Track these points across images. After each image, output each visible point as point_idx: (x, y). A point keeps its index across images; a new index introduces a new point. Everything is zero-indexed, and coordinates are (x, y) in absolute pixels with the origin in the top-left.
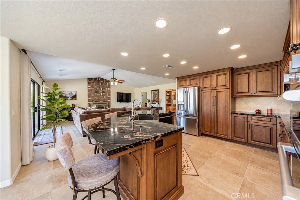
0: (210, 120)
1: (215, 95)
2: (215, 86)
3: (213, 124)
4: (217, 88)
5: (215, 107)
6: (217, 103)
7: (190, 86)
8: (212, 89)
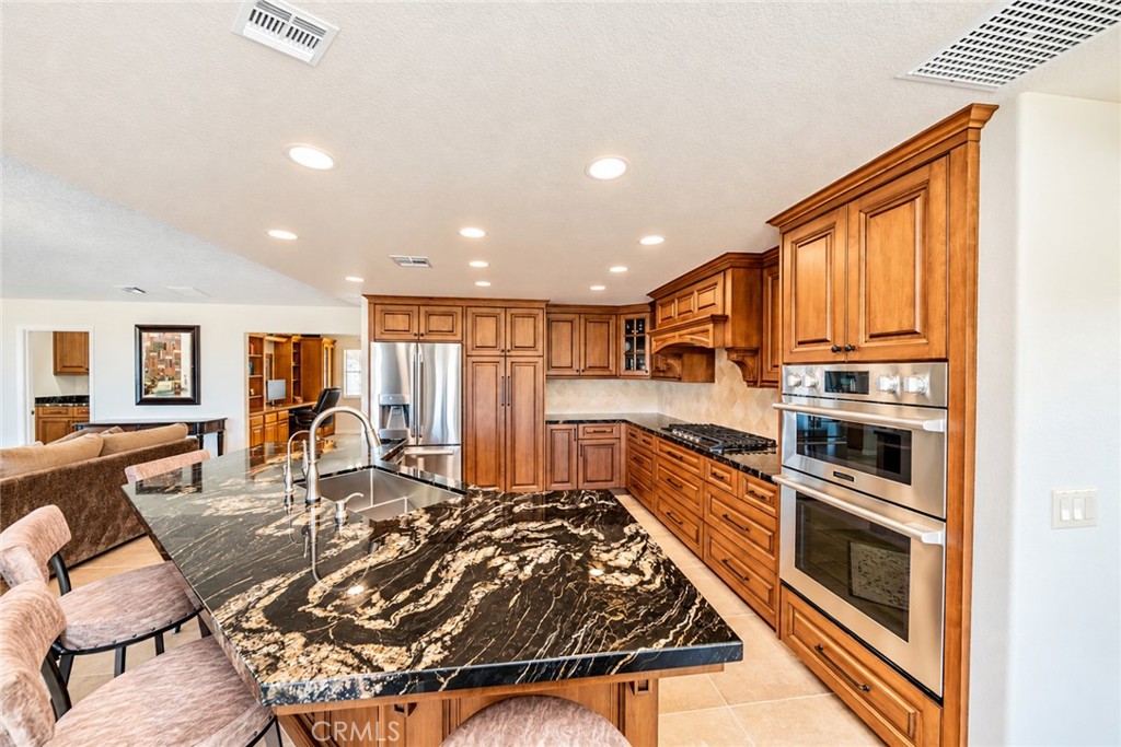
0: (493, 448)
1: (508, 374)
2: (508, 347)
3: (502, 460)
4: (512, 353)
5: (508, 408)
6: (512, 398)
7: (426, 337)
8: (498, 353)
